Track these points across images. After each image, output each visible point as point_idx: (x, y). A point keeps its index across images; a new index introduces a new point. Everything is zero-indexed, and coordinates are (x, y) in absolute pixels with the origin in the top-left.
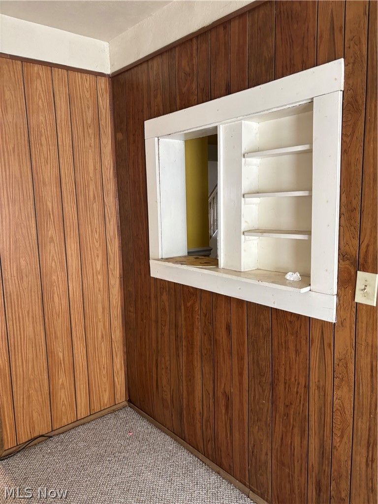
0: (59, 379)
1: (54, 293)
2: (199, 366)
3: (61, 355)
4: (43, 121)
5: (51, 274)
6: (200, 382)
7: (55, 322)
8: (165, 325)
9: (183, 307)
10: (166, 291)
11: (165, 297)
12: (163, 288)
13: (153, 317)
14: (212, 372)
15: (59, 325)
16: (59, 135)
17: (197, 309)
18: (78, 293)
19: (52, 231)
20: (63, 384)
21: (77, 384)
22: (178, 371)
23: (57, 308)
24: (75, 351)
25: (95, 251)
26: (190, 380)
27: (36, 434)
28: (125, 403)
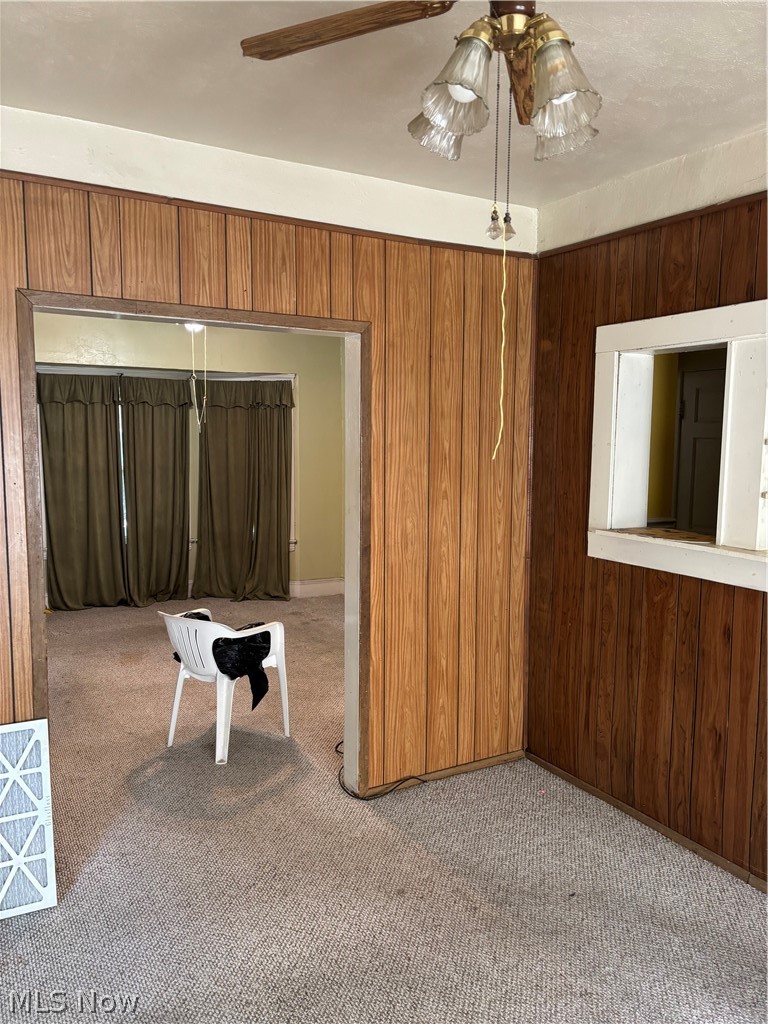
0: (439, 698)
1: (442, 571)
2: (668, 690)
3: (444, 662)
4: (449, 326)
5: (441, 543)
6: (668, 715)
7: (441, 613)
8: (609, 631)
9: (645, 604)
10: (615, 578)
11: (612, 587)
12: (610, 575)
13: (587, 619)
14: (693, 699)
15: (445, 619)
16: (466, 345)
17: (671, 606)
18: (471, 575)
19: (446, 484)
20: (443, 706)
21: (461, 711)
22: (629, 701)
23: (444, 593)
24: (462, 661)
25: (497, 515)
26: (651, 712)
27: (406, 774)
28: (522, 753)
